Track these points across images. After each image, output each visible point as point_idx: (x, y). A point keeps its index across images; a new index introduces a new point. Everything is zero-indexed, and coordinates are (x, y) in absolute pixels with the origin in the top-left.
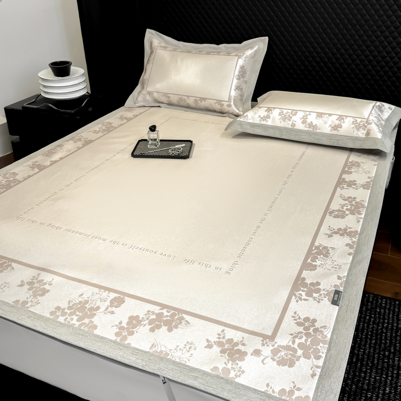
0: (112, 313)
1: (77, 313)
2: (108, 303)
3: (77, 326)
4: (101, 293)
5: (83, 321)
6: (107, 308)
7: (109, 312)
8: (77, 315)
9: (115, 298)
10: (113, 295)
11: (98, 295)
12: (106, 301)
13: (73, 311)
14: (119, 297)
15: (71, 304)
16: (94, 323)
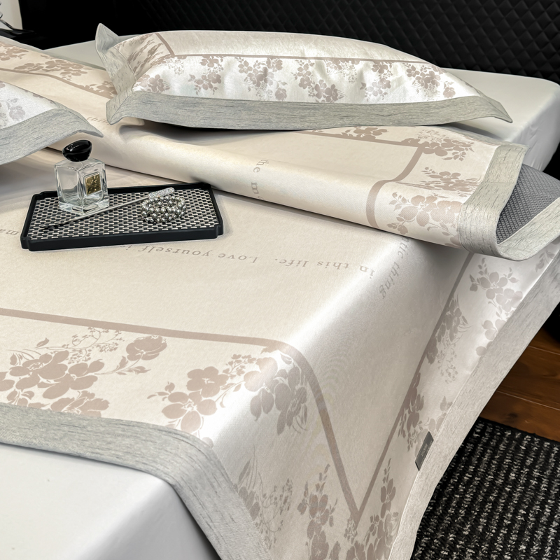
0: (139, 372)
1: (42, 380)
2: (122, 352)
3: (49, 407)
4: (96, 334)
5: (64, 396)
6: (123, 363)
7: (130, 371)
8: (42, 385)
9: (138, 342)
10: (131, 337)
11: (91, 340)
12: (115, 349)
13: (27, 376)
14: (148, 339)
15: (20, 363)
16: (97, 397)
